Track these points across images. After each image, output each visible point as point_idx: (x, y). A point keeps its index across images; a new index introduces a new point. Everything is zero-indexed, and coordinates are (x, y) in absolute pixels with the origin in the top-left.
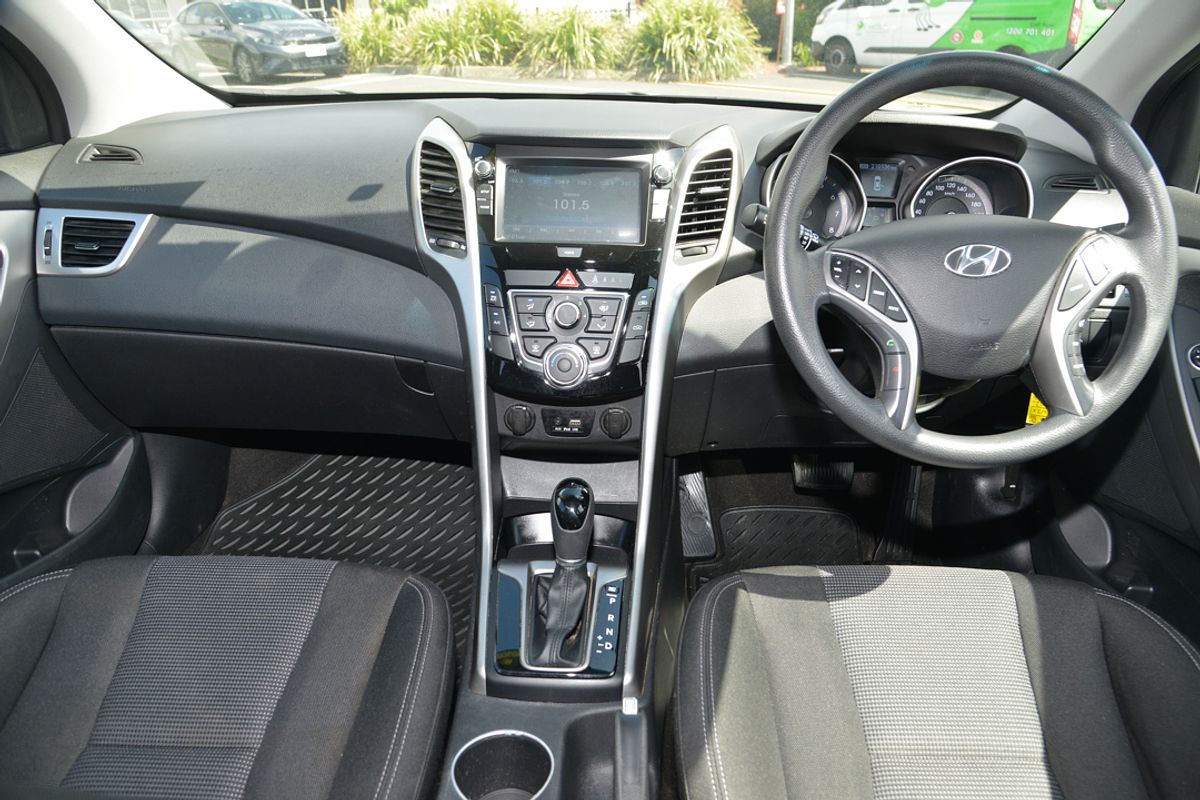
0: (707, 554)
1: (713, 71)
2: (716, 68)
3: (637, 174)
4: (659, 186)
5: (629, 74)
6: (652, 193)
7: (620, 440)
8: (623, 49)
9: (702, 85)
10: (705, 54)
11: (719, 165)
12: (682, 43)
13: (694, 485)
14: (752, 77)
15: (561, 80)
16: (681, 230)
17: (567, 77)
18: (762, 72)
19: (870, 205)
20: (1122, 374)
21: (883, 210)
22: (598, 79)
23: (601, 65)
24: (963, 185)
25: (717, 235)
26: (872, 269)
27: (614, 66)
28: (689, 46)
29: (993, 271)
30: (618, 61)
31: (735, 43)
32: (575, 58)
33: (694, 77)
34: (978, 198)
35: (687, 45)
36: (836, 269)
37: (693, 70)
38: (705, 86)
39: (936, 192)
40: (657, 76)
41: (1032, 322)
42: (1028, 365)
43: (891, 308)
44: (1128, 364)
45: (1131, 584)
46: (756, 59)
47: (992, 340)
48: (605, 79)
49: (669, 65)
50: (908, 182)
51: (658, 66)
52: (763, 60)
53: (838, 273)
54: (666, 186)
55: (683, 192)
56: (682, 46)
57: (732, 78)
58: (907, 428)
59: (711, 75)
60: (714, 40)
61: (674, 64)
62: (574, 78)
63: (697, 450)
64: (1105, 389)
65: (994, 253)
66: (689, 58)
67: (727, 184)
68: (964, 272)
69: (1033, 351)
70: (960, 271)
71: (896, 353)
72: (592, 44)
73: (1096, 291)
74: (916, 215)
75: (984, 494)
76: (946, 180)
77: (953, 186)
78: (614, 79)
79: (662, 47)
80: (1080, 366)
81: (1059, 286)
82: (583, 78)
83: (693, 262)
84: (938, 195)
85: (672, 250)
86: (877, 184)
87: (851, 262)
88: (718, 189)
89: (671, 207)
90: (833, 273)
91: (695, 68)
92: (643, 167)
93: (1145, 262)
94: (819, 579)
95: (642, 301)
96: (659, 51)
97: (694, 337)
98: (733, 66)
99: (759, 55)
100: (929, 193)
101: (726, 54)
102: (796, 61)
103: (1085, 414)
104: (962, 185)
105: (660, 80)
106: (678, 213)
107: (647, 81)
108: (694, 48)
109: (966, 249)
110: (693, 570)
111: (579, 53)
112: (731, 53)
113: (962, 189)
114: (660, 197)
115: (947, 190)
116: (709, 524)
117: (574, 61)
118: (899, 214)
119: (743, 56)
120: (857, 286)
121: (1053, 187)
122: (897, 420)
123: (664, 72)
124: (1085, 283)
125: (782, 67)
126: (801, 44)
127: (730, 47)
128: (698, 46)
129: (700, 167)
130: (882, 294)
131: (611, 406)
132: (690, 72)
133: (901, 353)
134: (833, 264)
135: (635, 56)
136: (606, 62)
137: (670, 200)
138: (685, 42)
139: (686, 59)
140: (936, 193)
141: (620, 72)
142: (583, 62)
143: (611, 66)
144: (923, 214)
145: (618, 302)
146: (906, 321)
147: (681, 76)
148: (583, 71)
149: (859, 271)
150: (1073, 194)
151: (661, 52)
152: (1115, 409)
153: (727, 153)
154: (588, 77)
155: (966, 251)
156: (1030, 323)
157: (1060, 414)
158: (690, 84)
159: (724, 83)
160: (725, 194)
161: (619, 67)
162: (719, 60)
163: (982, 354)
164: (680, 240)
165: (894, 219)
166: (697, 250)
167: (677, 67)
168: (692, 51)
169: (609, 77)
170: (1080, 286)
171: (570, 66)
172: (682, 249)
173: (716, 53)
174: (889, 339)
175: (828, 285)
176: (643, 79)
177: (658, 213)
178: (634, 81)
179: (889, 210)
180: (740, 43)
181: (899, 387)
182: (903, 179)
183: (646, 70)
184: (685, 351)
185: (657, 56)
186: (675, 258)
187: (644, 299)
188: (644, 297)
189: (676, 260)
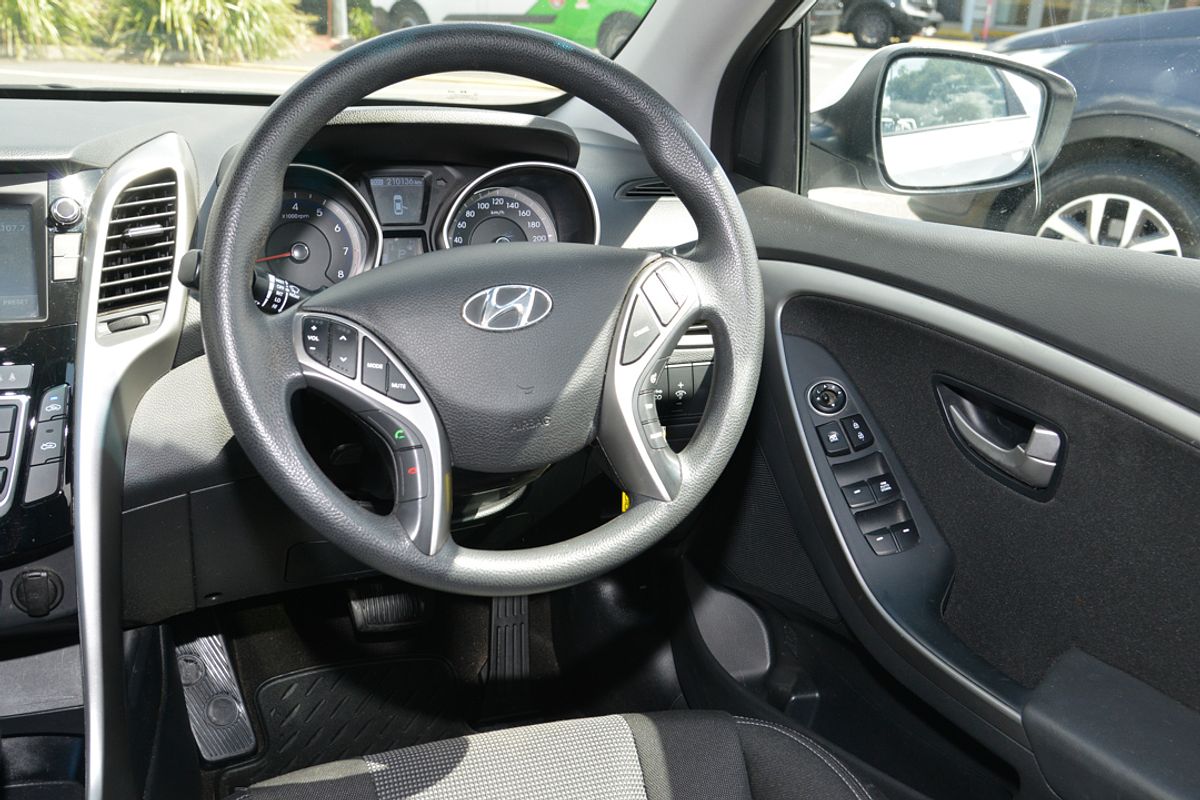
0: (242, 751)
1: (238, 49)
2: (242, 43)
3: (25, 214)
4: (64, 228)
5: (113, 52)
6: (51, 241)
7: (46, 618)
8: (101, 17)
9: (223, 67)
10: (224, 24)
11: (159, 192)
12: (188, 9)
13: (210, 655)
14: (294, 55)
15: (8, 61)
16: (104, 292)
17: (15, 56)
18: (308, 49)
19: (386, 235)
20: (713, 437)
21: (410, 240)
22: (66, 59)
23: (67, 39)
24: (515, 201)
25: (163, 296)
26: (362, 333)
27: (89, 41)
28: (200, 14)
29: (529, 320)
30: (94, 33)
31: (265, 9)
32: (25, 28)
33: (211, 56)
34: (534, 217)
35: (196, 11)
36: (310, 338)
37: (209, 46)
38: (230, 68)
39: (478, 212)
40: (157, 54)
41: (590, 384)
42: (595, 442)
43: (394, 385)
44: (718, 424)
45: (794, 692)
46: (299, 31)
47: (538, 415)
48: (78, 60)
49: (173, 38)
50: (439, 202)
51: (156, 41)
52: (309, 32)
53: (313, 343)
54: (75, 229)
55: (102, 236)
56: (190, 13)
57: (268, 58)
58: (438, 551)
59: (235, 52)
60: (236, 4)
61: (179, 37)
62: (27, 58)
63: (191, 607)
64: (695, 461)
65: (528, 295)
66: (202, 30)
67: (170, 221)
68: (490, 325)
69: (598, 421)
70: (485, 324)
71: (410, 448)
72: (50, 8)
73: (666, 334)
74: (455, 245)
75: (611, 603)
76: (489, 194)
77: (500, 202)
78: (91, 60)
79: (159, 13)
80: (659, 434)
81: (619, 332)
82: (42, 58)
83: (128, 338)
84: (482, 215)
85: (92, 324)
86: (398, 206)
87: (331, 325)
88: (156, 229)
89: (85, 259)
90: (307, 344)
91: (212, 43)
92: (33, 202)
93: (721, 291)
94: (368, 776)
95: (52, 403)
96: (155, 19)
97: (146, 449)
98: (266, 41)
99: (303, 26)
100: (469, 214)
101: (255, 25)
102: (355, 33)
103: (672, 499)
104: (511, 200)
105: (163, 61)
106: (97, 268)
107: (142, 62)
108: (208, 16)
109: (491, 293)
110: (224, 778)
111: (30, 19)
112: (261, 23)
113: (512, 206)
114: (65, 246)
115: (494, 207)
116: (241, 709)
117: (24, 32)
118: (431, 244)
119: (279, 27)
120: (343, 360)
121: (628, 195)
122: (423, 543)
123: (166, 50)
124: (651, 325)
125: (335, 41)
126: (359, 10)
127: (259, 16)
128: (212, 13)
129: (126, 196)
130: (381, 366)
131: (26, 568)
132: (205, 49)
133: (417, 447)
134: (306, 331)
135: (119, 25)
136: (76, 35)
137: (82, 249)
138: (192, 7)
139: (198, 32)
140: (480, 214)
141: (101, 50)
142: (39, 35)
143: (84, 40)
144: (465, 243)
145: (11, 411)
146: (418, 401)
147: (192, 55)
148: (41, 48)
149: (343, 338)
150: (653, 203)
151: (159, 22)
152: (710, 485)
153: (168, 175)
154: (50, 56)
155: (491, 295)
156: (587, 386)
157: (642, 502)
158: (206, 66)
159: (255, 64)
160: (170, 235)
161: (99, 42)
162: (245, 33)
163: (528, 435)
164: (102, 308)
165: (426, 250)
166: (133, 320)
167: (186, 43)
168: (206, 22)
169: (82, 57)
170: (646, 329)
171: (18, 40)
172: (109, 322)
173: (241, 23)
174: (399, 429)
175: (300, 361)
176: (136, 60)
177: (64, 269)
178: (122, 63)
179: (419, 240)
180: (274, 8)
181: (420, 496)
182: (431, 198)
183: (138, 47)
184: (134, 471)
185: (152, 26)
186: (99, 336)
187: (54, 402)
188: (55, 398)
189: (101, 338)
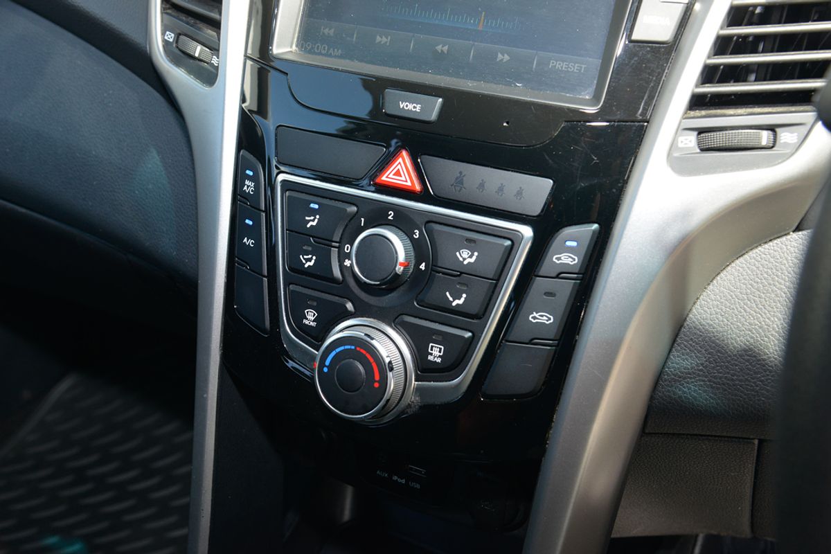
85: (670, 128)
166: (746, 136)
172: (701, 131)
186: (676, 155)
187: (570, 250)
188: (574, 244)
189: (677, 158)
